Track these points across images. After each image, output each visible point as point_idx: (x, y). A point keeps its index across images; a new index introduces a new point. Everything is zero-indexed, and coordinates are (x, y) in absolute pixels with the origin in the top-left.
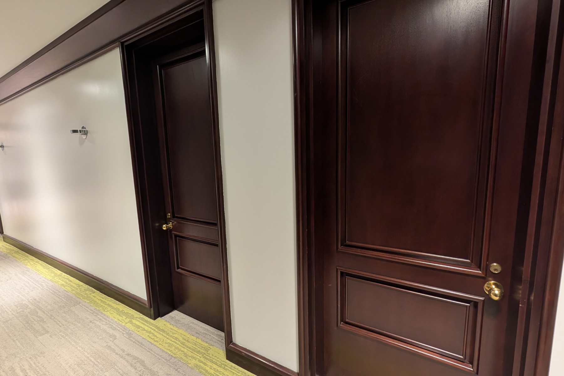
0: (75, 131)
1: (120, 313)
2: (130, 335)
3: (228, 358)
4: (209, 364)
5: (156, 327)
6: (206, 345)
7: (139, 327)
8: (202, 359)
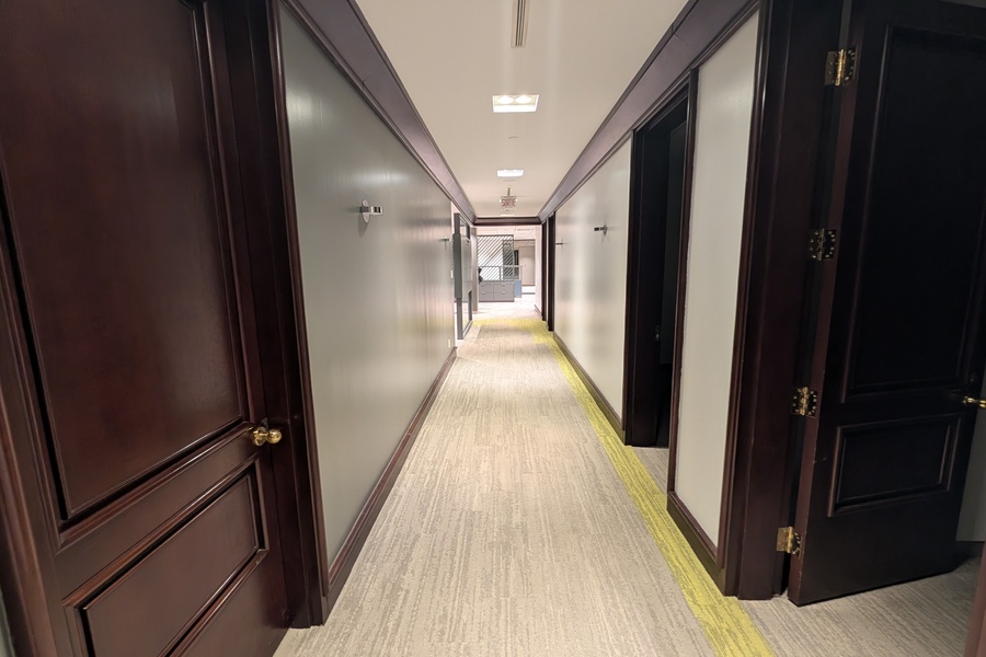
0: (597, 229)
1: (601, 426)
2: (598, 445)
3: (668, 510)
4: (648, 502)
5: (623, 451)
6: (656, 488)
7: (608, 444)
8: (644, 496)
